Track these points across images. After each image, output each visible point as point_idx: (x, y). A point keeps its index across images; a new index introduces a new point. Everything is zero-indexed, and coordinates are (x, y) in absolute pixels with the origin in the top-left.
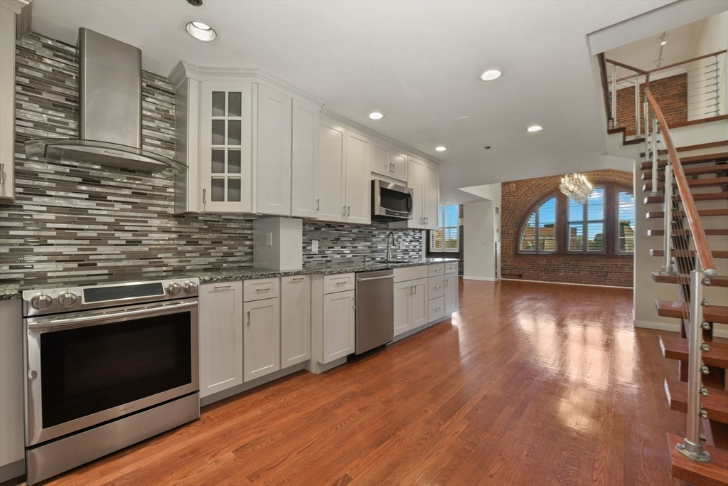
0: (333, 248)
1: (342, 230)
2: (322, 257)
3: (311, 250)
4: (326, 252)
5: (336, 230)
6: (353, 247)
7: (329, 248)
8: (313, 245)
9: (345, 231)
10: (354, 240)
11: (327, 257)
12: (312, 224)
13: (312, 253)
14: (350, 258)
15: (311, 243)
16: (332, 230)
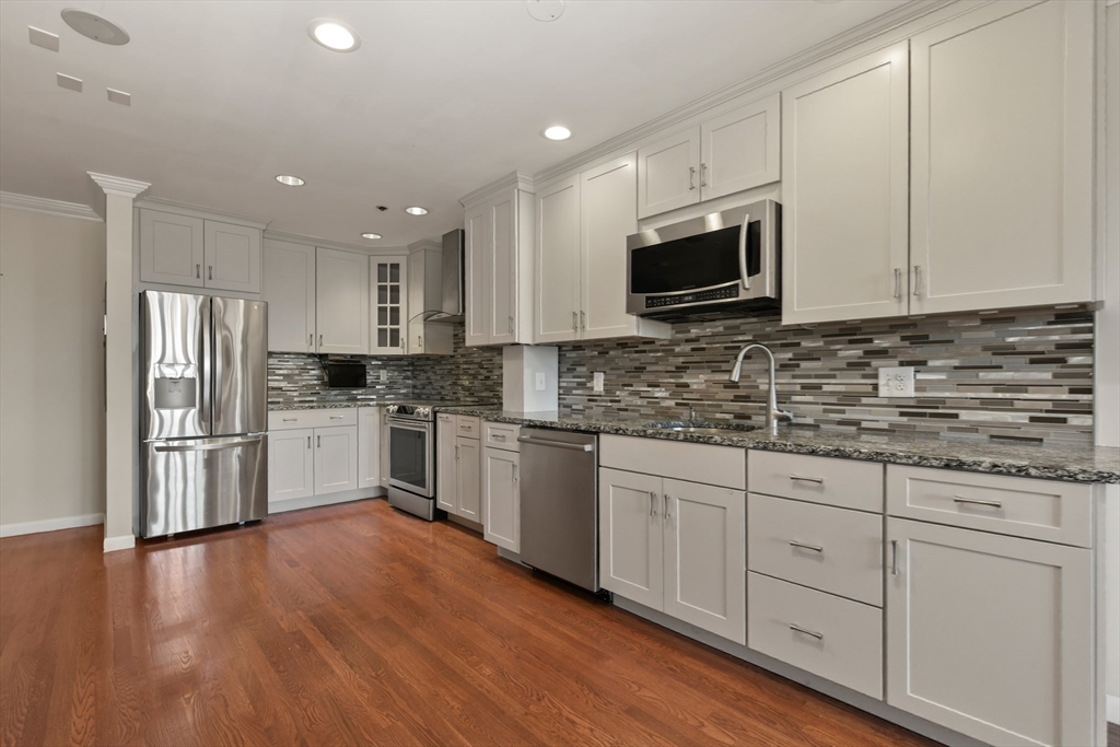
0: (631, 386)
1: (651, 351)
2: (611, 401)
3: (592, 389)
4: (618, 393)
5: (636, 352)
6: (678, 385)
7: (625, 385)
8: (595, 381)
9: (658, 351)
10: (681, 369)
11: (619, 401)
12: (595, 346)
13: (594, 393)
14: (669, 408)
15: (592, 378)
16: (630, 352)
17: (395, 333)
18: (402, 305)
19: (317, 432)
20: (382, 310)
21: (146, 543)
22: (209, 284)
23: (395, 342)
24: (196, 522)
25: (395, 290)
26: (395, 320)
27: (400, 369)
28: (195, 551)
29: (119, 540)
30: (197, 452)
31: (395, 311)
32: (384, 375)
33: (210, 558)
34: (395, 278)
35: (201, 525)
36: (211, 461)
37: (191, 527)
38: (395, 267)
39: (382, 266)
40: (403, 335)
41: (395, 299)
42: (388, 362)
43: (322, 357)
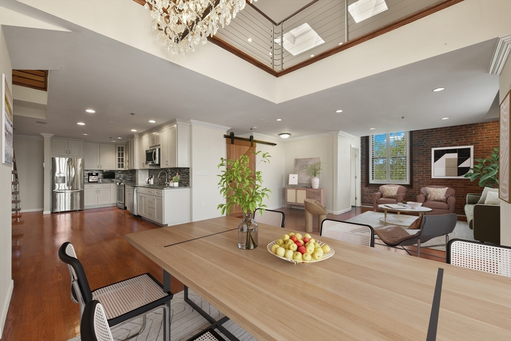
17: (122, 164)
18: (124, 157)
19: (99, 189)
20: (119, 159)
21: (54, 213)
22: (69, 155)
23: (122, 167)
24: (68, 209)
25: (122, 154)
26: (122, 161)
27: (127, 173)
28: (68, 215)
29: (47, 212)
30: (68, 193)
31: (122, 159)
32: (122, 175)
33: (72, 217)
34: (122, 150)
35: (69, 210)
36: (72, 195)
37: (67, 210)
38: (122, 148)
39: (119, 148)
40: (124, 165)
41: (122, 156)
42: (123, 172)
43: (102, 171)
